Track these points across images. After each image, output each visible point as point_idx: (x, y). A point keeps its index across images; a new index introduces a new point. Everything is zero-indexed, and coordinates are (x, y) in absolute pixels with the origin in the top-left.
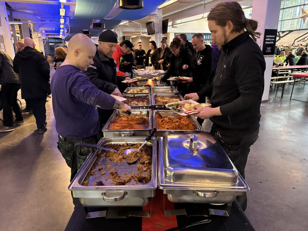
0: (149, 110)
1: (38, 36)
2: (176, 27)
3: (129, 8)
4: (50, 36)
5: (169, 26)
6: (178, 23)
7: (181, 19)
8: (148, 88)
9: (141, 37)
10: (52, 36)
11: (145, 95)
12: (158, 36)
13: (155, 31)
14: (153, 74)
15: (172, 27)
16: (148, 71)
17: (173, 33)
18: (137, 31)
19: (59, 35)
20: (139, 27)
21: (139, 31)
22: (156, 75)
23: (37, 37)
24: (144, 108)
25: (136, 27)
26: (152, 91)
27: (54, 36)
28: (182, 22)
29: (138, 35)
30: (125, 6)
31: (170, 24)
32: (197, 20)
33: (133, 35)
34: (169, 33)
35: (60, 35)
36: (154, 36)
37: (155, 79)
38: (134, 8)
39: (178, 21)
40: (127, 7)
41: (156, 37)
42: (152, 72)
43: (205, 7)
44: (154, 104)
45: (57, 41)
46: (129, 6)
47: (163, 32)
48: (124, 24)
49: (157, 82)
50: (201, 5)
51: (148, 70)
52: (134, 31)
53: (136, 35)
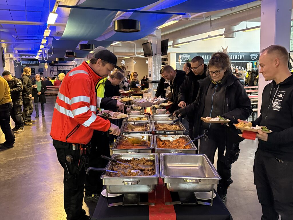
0: (150, 135)
1: (10, 57)
2: (177, 47)
3: (125, 31)
4: (24, 57)
5: (170, 46)
6: (180, 43)
7: (184, 38)
8: (147, 116)
9: (135, 58)
10: (27, 57)
11: (145, 122)
12: (157, 59)
13: (153, 53)
14: (152, 102)
15: (173, 47)
16: (146, 99)
17: (174, 53)
18: (131, 51)
19: (35, 56)
20: (133, 47)
21: (134, 51)
22: (155, 103)
23: (8, 58)
24: (146, 133)
25: (131, 47)
26: (151, 119)
27: (29, 57)
28: (185, 42)
29: (131, 55)
30: (121, 30)
31: (170, 43)
32: (202, 39)
33: (126, 55)
34: (169, 53)
35: (37, 56)
36: (152, 58)
37: (154, 107)
38: (130, 31)
39: (180, 41)
40: (123, 30)
41: (154, 59)
42: (151, 100)
43: (211, 25)
44: (155, 130)
45: (32, 62)
46: (125, 29)
47: (162, 53)
48: (115, 45)
49: (156, 111)
50: (207, 22)
51: (146, 97)
52: (127, 51)
53: (130, 55)
